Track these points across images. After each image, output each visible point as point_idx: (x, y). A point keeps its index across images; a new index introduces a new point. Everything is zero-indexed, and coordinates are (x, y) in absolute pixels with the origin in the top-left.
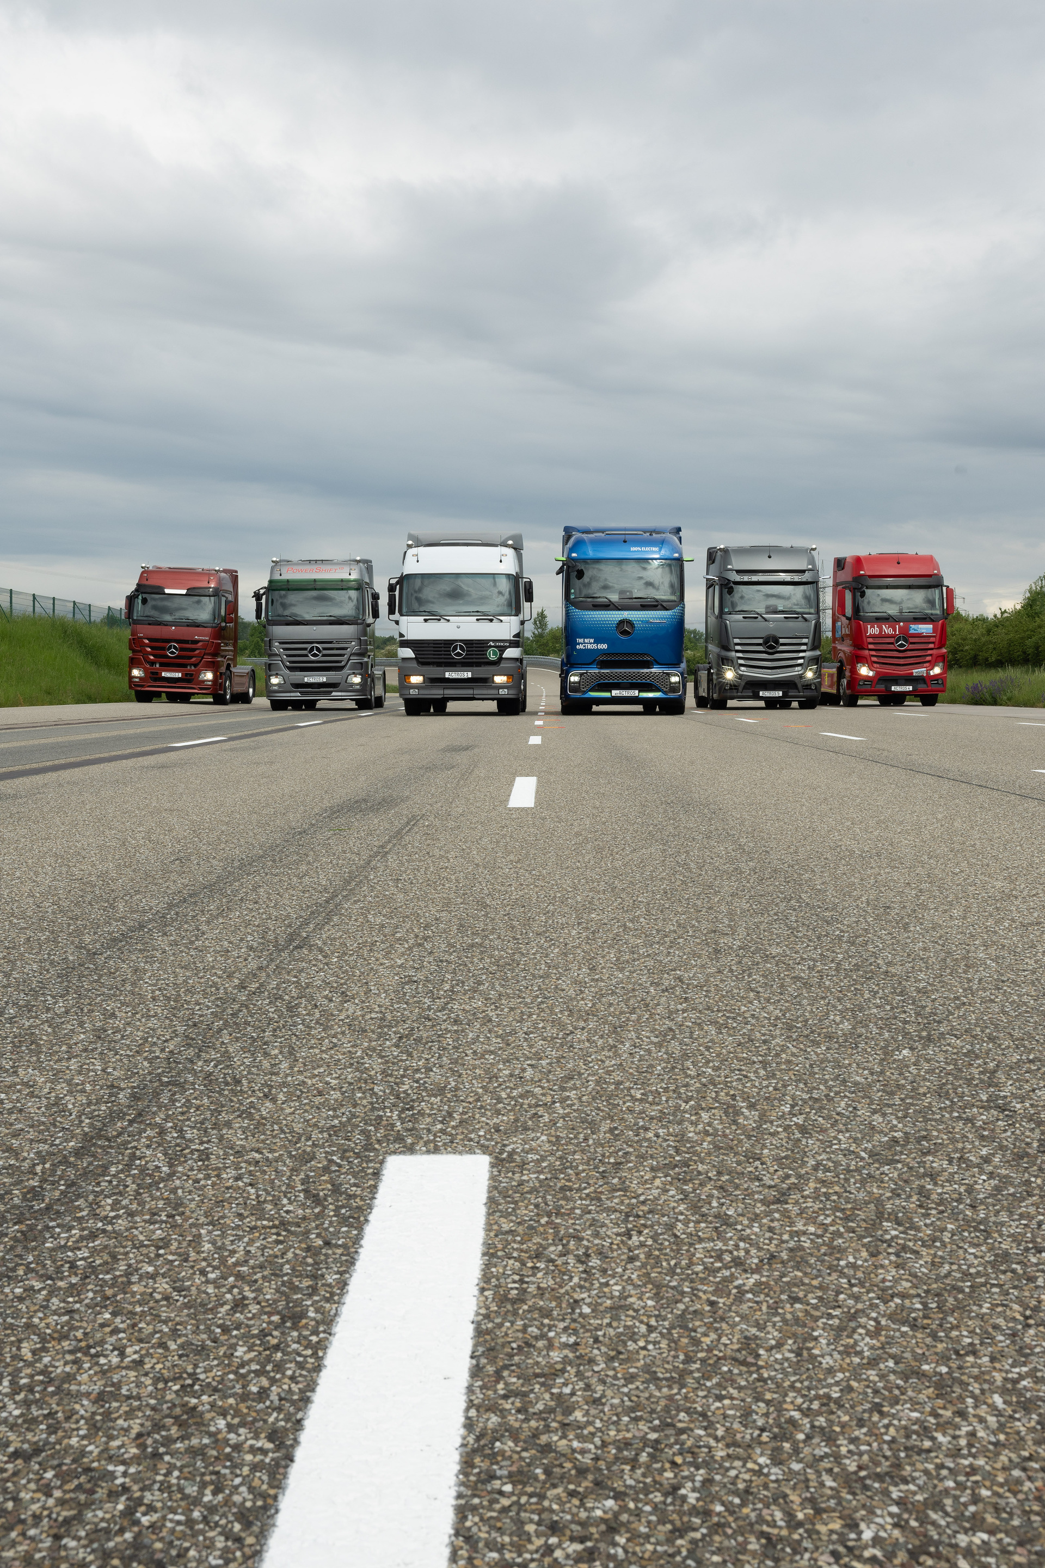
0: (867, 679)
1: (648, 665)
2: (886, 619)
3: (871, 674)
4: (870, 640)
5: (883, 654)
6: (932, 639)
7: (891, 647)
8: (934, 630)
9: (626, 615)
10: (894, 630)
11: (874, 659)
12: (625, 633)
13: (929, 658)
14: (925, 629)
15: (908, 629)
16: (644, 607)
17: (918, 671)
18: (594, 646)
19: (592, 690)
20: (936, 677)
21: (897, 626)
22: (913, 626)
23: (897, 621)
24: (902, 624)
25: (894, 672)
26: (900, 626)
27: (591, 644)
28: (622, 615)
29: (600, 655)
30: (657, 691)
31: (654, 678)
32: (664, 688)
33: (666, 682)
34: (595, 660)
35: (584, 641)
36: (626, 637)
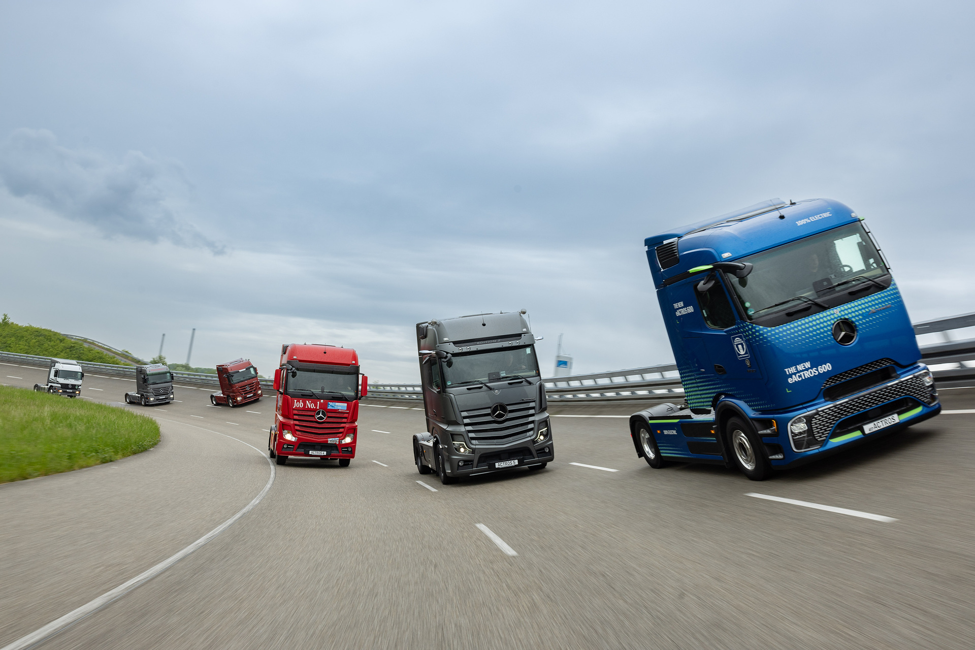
0: (290, 443)
2: (312, 397)
3: (294, 439)
4: (295, 412)
5: (304, 424)
6: (346, 415)
7: (311, 419)
8: (348, 408)
10: (316, 405)
11: (297, 428)
13: (341, 430)
14: (341, 406)
15: (327, 405)
17: (331, 440)
20: (347, 445)
21: (318, 402)
22: (331, 403)
23: (318, 399)
24: (322, 401)
25: (313, 439)
26: (320, 403)
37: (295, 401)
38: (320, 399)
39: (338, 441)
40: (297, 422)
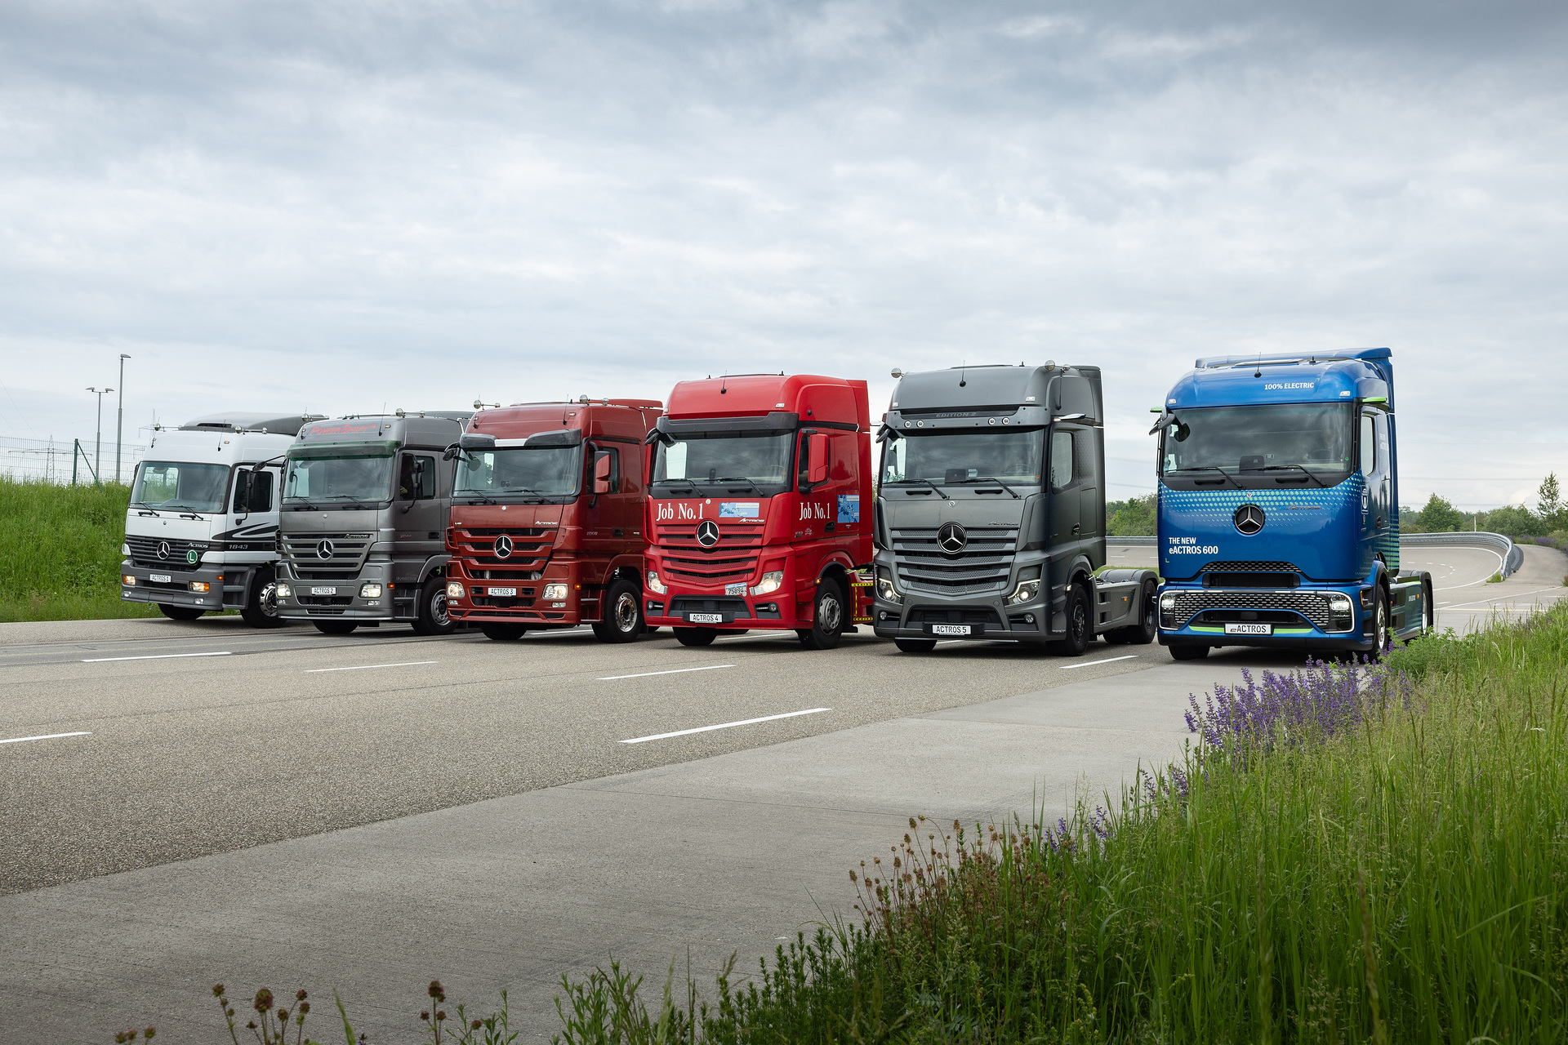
0: (659, 600)
1: (1289, 581)
2: (688, 494)
3: (664, 591)
4: (662, 530)
5: (679, 555)
6: (758, 530)
7: (692, 543)
8: (767, 513)
9: (1249, 496)
10: (697, 513)
11: (667, 564)
12: (1249, 527)
13: (752, 564)
14: (747, 510)
15: (718, 508)
16: (1283, 483)
17: (733, 589)
18: (1197, 550)
19: (1194, 622)
20: (765, 598)
21: (701, 505)
22: (725, 505)
23: (702, 497)
24: (708, 501)
25: (695, 588)
26: (705, 506)
27: (1191, 545)
28: (1244, 497)
29: (1208, 564)
30: (1307, 625)
31: (1301, 603)
32: (1319, 620)
33: (1323, 610)
34: (1199, 573)
35: (1180, 542)
36: (1251, 535)
37: (660, 505)
38: (704, 496)
39: (745, 589)
40: (666, 553)
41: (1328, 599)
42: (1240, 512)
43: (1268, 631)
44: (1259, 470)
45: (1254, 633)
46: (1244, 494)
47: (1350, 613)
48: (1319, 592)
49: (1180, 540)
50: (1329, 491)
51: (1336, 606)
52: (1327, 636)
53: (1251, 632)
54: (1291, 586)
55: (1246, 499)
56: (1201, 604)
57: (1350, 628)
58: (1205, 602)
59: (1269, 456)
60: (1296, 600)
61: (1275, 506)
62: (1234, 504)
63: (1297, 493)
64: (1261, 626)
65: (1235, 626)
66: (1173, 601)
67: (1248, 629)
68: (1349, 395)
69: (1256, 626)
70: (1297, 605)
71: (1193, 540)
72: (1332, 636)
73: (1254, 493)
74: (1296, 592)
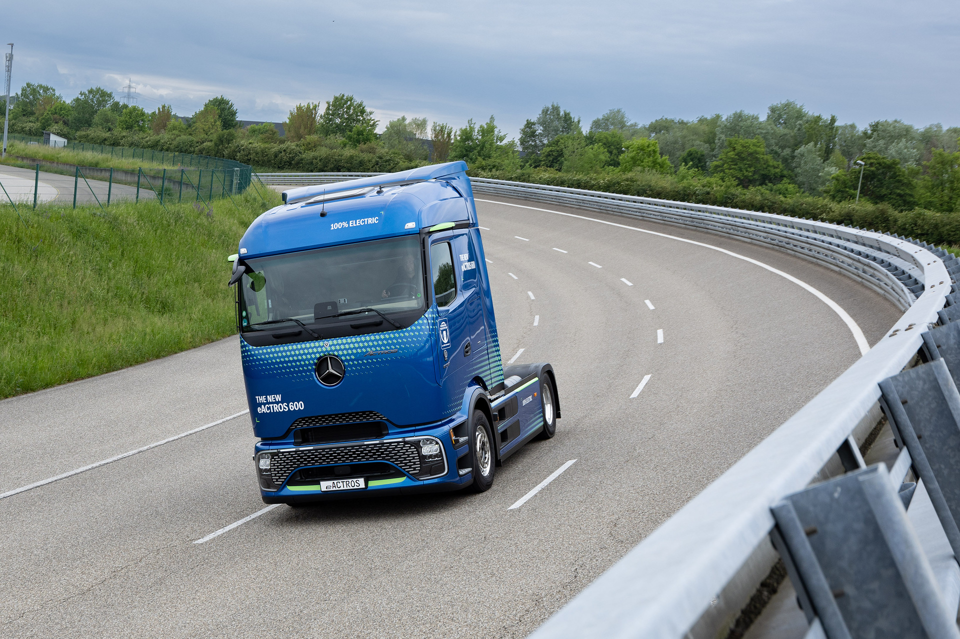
1: (378, 430)
9: (327, 346)
12: (330, 379)
16: (358, 329)
18: (284, 407)
19: (292, 482)
27: (277, 403)
28: (321, 347)
29: (296, 421)
30: (399, 474)
31: (390, 452)
32: (410, 468)
33: (414, 457)
34: (289, 431)
35: (267, 400)
36: (334, 386)
41: (417, 445)
42: (322, 363)
43: (362, 486)
44: (334, 316)
45: (348, 488)
46: (321, 344)
47: (442, 456)
48: (407, 439)
49: (266, 398)
50: (404, 333)
51: (427, 450)
52: (421, 483)
53: (345, 488)
54: (380, 435)
55: (324, 349)
56: (295, 463)
57: (444, 471)
58: (298, 460)
59: (342, 301)
60: (386, 450)
61: (353, 354)
62: (313, 356)
63: (373, 338)
64: (355, 480)
65: (330, 483)
66: (268, 461)
67: (342, 485)
68: (414, 226)
69: (350, 480)
70: (387, 455)
71: (279, 398)
72: (426, 482)
73: (331, 342)
74: (385, 441)
